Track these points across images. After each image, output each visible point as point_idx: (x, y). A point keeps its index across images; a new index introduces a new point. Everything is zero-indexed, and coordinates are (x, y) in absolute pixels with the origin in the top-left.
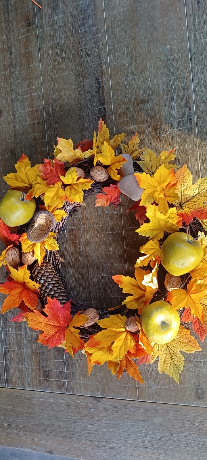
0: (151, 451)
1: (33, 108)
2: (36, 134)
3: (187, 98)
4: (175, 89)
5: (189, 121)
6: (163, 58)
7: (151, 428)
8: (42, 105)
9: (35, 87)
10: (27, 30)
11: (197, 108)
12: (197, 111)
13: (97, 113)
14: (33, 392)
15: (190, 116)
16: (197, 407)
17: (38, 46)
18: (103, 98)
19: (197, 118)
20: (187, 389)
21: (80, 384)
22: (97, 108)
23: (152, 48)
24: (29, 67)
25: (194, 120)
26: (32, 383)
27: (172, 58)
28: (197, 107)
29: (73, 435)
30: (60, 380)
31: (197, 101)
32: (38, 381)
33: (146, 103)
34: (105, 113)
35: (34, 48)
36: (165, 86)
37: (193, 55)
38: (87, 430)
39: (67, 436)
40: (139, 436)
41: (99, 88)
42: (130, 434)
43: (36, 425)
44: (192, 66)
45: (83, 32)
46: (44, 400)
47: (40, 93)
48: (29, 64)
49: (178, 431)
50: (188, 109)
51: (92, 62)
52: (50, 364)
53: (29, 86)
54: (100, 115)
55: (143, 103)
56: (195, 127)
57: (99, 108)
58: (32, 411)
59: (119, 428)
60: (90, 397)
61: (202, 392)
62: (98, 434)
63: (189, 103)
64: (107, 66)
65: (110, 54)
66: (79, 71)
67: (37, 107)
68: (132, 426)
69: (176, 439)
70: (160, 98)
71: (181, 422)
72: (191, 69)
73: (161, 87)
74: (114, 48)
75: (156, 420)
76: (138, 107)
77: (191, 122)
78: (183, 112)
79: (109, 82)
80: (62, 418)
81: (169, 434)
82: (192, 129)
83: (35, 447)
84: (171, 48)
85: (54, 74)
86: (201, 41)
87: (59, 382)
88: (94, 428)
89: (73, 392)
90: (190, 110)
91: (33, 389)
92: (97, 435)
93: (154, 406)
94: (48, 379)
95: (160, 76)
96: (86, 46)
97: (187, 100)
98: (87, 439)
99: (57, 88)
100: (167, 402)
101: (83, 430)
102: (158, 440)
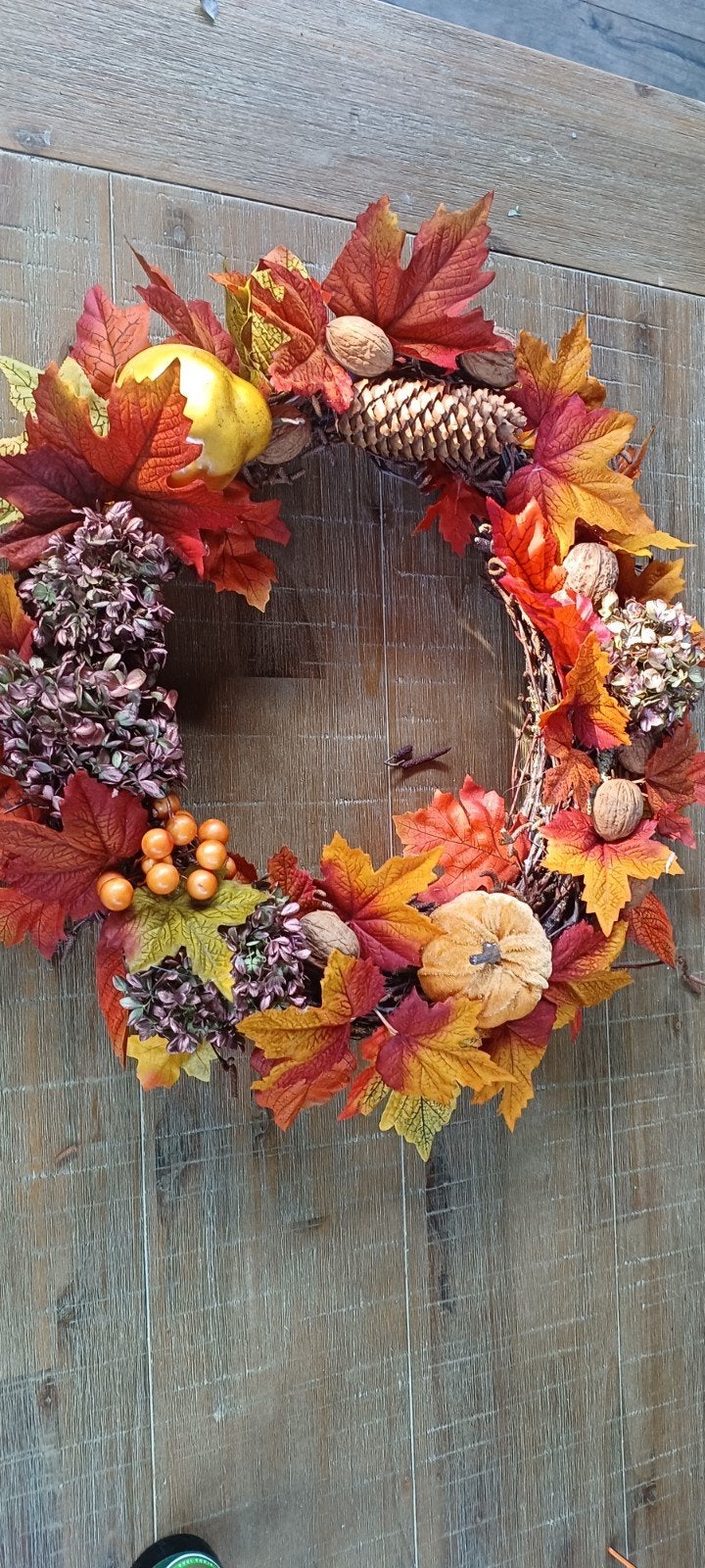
0: (343, 59)
1: (649, 1213)
2: (642, 1127)
3: (168, 1239)
4: (205, 1268)
5: (166, 1155)
6: (237, 1377)
7: (340, 131)
8: (621, 1225)
9: (638, 1283)
10: (654, 1475)
11: (138, 1199)
12: (138, 1192)
13: (453, 1193)
14: (687, 289)
15: (160, 1174)
16: (191, 187)
17: (625, 1420)
18: (433, 1243)
19: (137, 1167)
20: (221, 248)
21: (546, 300)
22: (454, 1208)
23: (271, 1412)
24: (655, 1349)
25: (147, 1159)
26: (687, 319)
27: (209, 1378)
28: (138, 1203)
29: (574, 136)
30: (604, 318)
31: (137, 1225)
32: (670, 321)
33: (300, 1223)
34: (428, 1193)
35: (636, 1412)
36: (235, 1280)
37: (140, 1386)
38: (533, 150)
39: (591, 134)
40: (376, 109)
41: (444, 1278)
42: (403, 121)
43: (682, 183)
44: (145, 1349)
45: (484, 1467)
46: (654, 260)
47: (626, 1263)
48: (652, 1361)
49: (256, 114)
50: (167, 1199)
51: (462, 1365)
52: (631, 372)
53: (655, 1287)
54: (445, 1184)
55: (309, 1222)
56: (147, 1136)
57: (446, 1207)
58: (691, 226)
59: (436, 143)
60: (519, 253)
61: (171, 232)
62: (501, 130)
63: (162, 1219)
64: (416, 1353)
65: (405, 1391)
66: (503, 1335)
67: (637, 1217)
68: (397, 146)
69: (264, 88)
70: (254, 1238)
71: (245, 142)
72: (149, 1339)
73: (249, 1278)
74: (390, 1414)
75: (322, 157)
76: (327, 1209)
77: (158, 1151)
78: (181, 1189)
79: (412, 1298)
80: (606, 197)
81: (284, 106)
82: (157, 1127)
83: (689, 112)
84: (210, 1411)
85: (580, 1325)
86: (109, 1437)
87: (609, 311)
88: (512, 153)
89: (569, 276)
90: (160, 1196)
91: (685, 298)
92: (503, 128)
93: (325, 204)
94: (642, 326)
95: (251, 1314)
96: (478, 1419)
97: (166, 1231)
98: (533, 121)
99: (572, 1278)
100: (284, 212)
101: (544, 150)
102: (318, 90)
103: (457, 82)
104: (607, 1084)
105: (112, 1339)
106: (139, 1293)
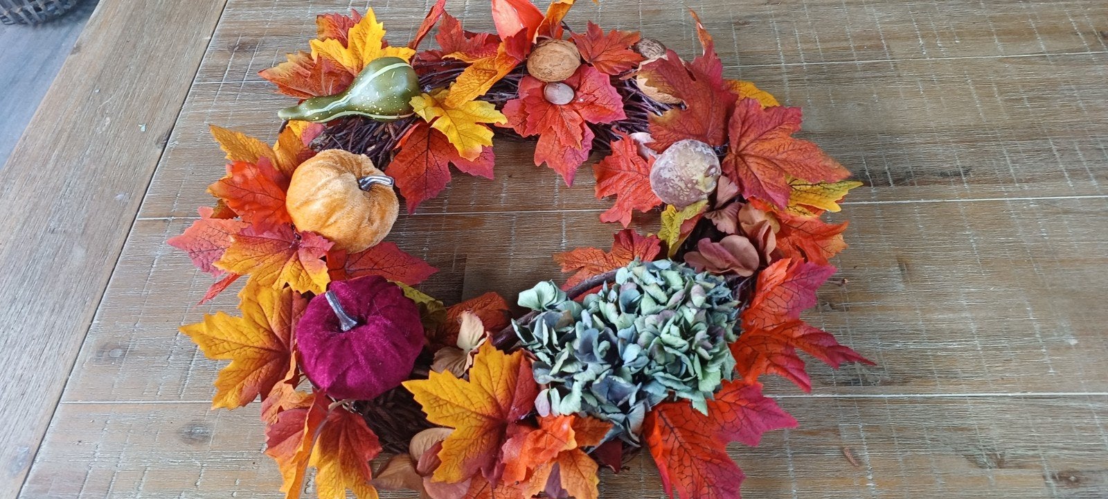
103: (44, 165)
104: (786, 67)
105: (1011, 423)
106: (969, 401)
